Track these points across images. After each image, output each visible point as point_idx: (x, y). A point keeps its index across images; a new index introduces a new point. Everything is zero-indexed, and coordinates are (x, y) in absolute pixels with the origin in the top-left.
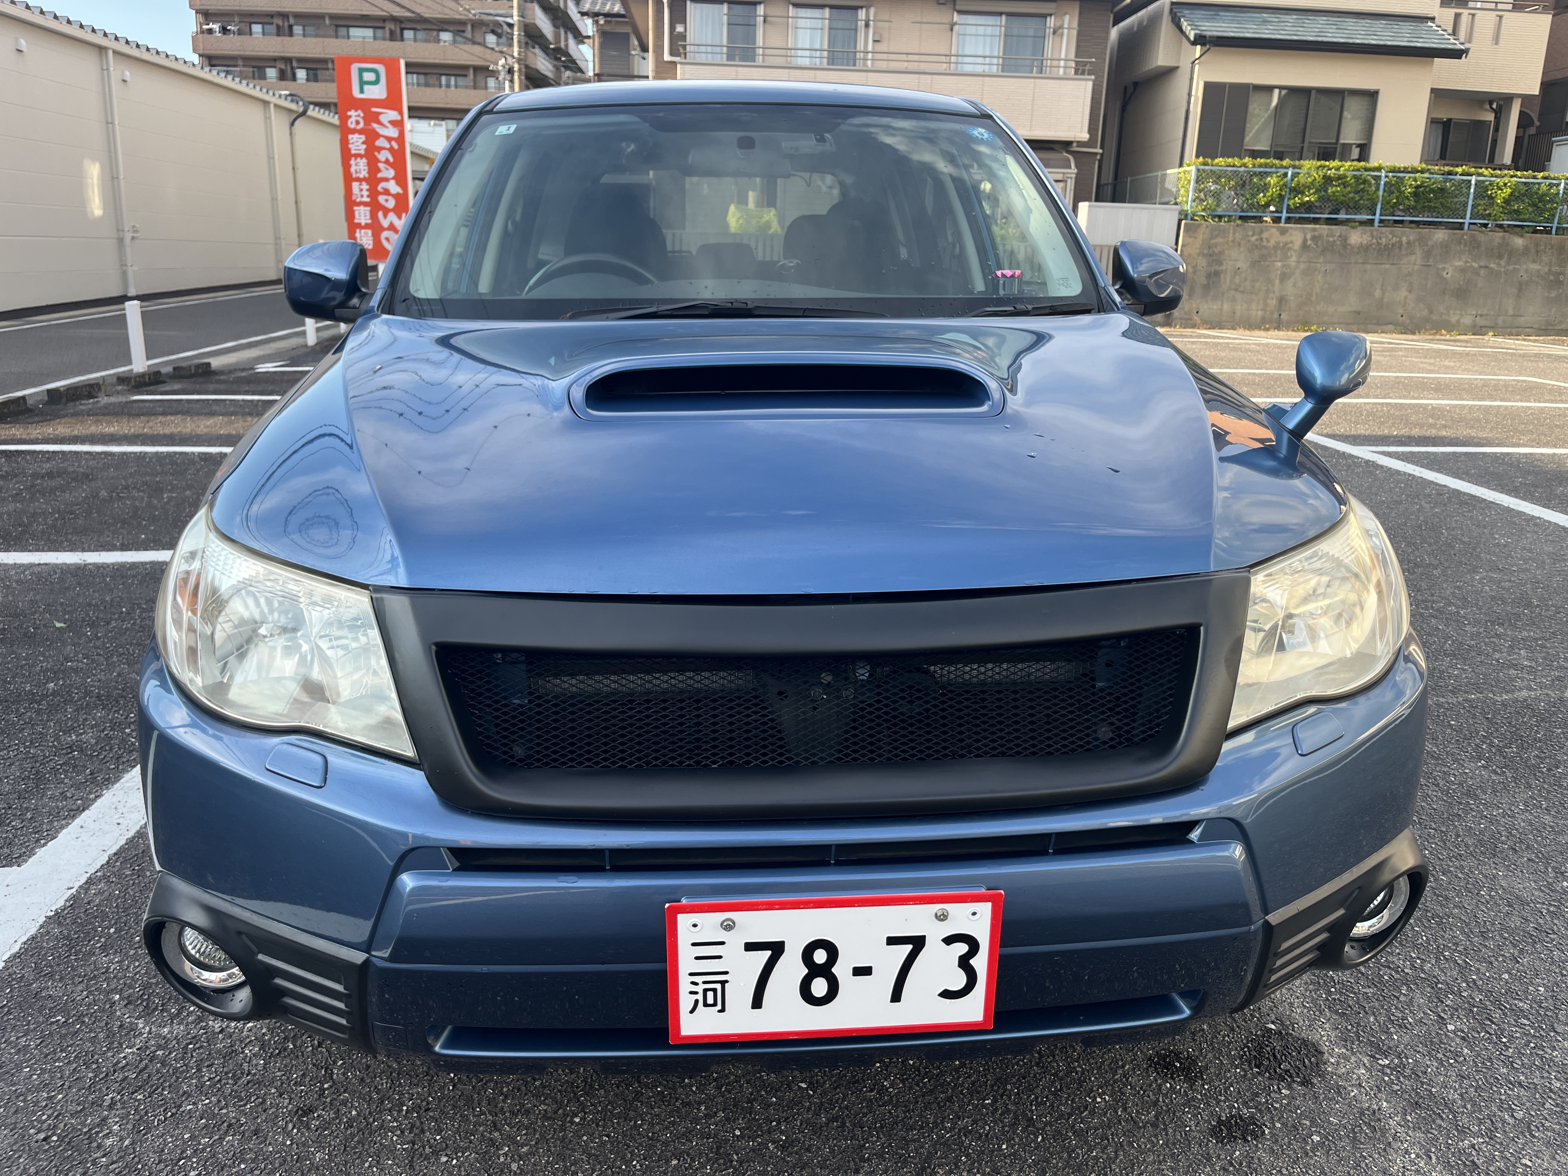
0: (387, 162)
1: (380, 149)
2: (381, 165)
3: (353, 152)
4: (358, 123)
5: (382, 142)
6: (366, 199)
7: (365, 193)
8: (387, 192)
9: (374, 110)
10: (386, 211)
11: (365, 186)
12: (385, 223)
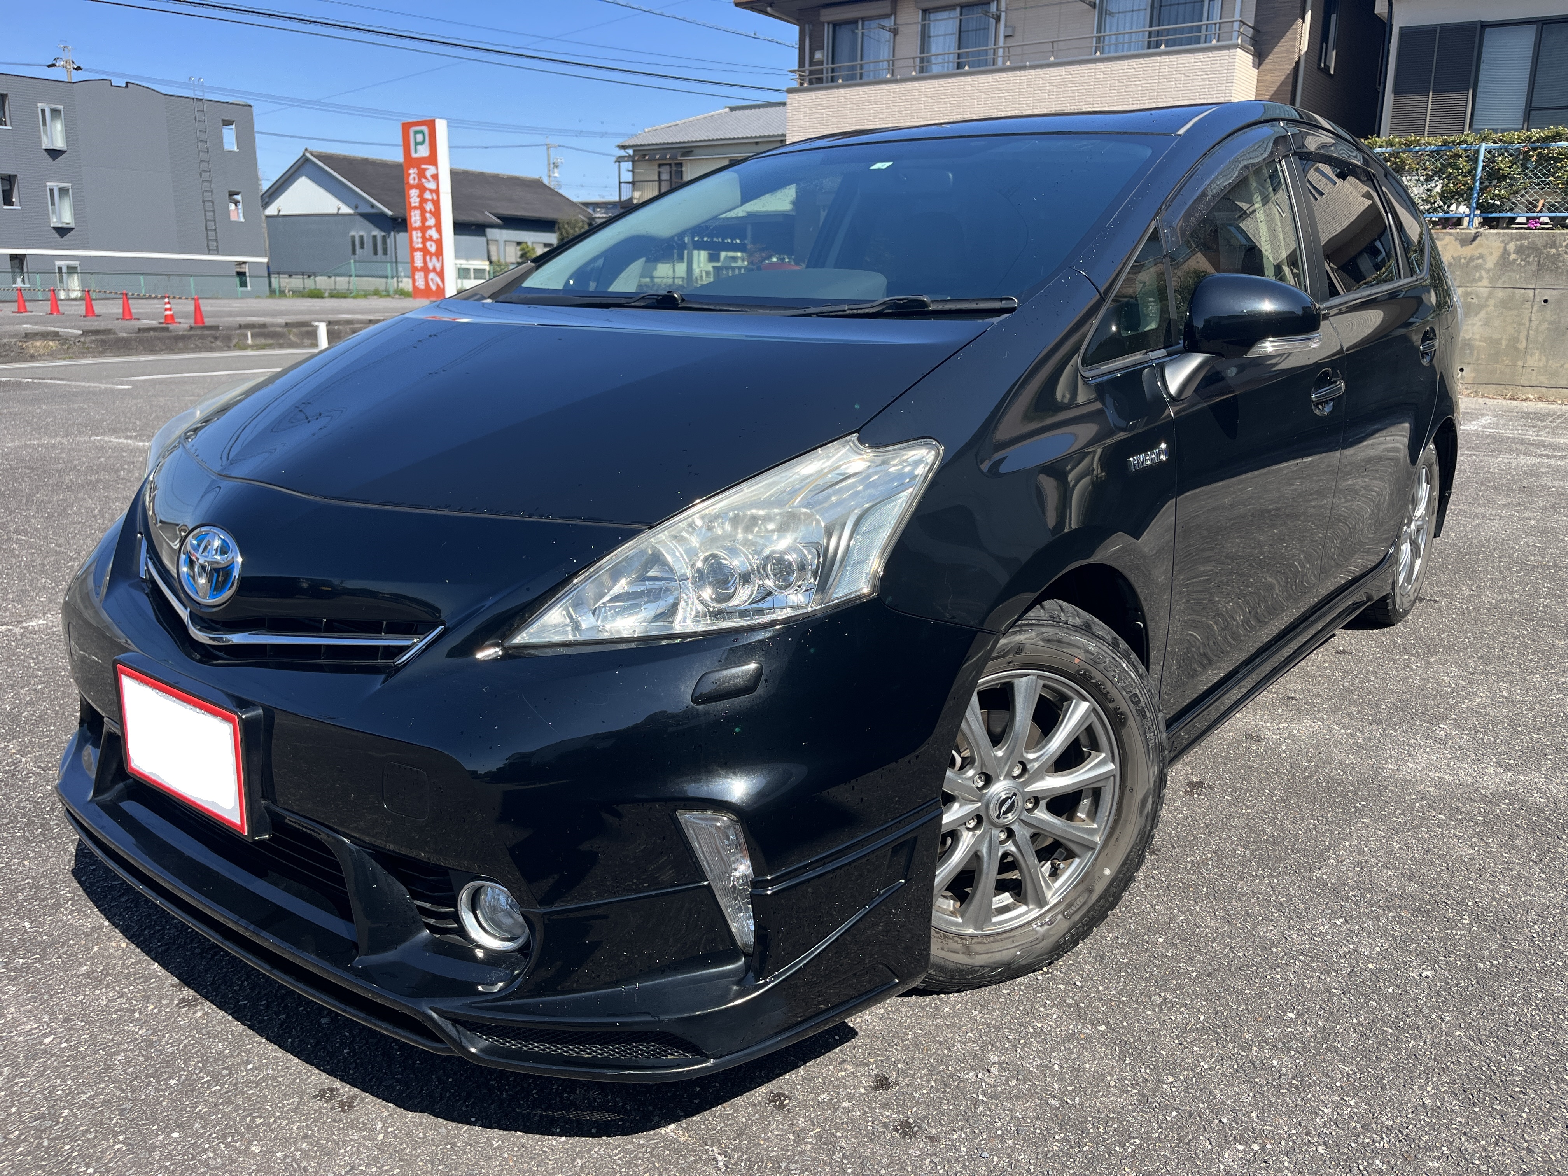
0: (431, 212)
1: (427, 200)
2: (428, 215)
3: (413, 205)
4: (414, 179)
5: (428, 195)
6: (420, 246)
7: (420, 240)
8: (431, 239)
9: (423, 166)
10: (431, 255)
11: (420, 235)
12: (430, 266)
